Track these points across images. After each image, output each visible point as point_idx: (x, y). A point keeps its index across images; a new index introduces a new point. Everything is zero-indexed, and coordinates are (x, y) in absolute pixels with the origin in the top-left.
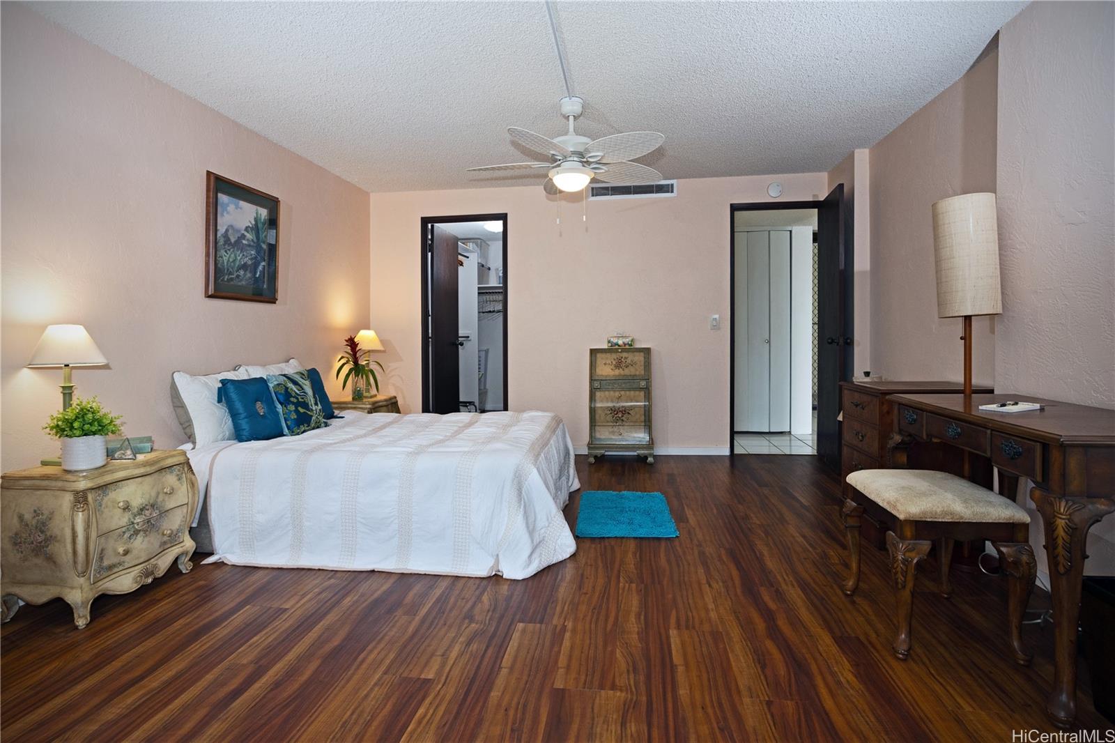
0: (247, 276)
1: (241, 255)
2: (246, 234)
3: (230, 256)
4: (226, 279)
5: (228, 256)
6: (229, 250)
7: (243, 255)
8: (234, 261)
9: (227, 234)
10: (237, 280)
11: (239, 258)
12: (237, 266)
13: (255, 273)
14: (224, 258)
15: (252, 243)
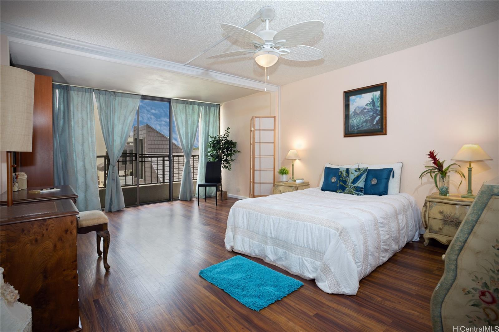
0: (368, 125)
1: (363, 117)
2: (366, 107)
3: (357, 119)
4: (355, 129)
5: (356, 119)
6: (357, 117)
7: (365, 117)
8: (359, 121)
9: (355, 111)
10: (362, 128)
11: (362, 119)
12: (361, 122)
13: (373, 122)
14: (354, 121)
15: (370, 110)
